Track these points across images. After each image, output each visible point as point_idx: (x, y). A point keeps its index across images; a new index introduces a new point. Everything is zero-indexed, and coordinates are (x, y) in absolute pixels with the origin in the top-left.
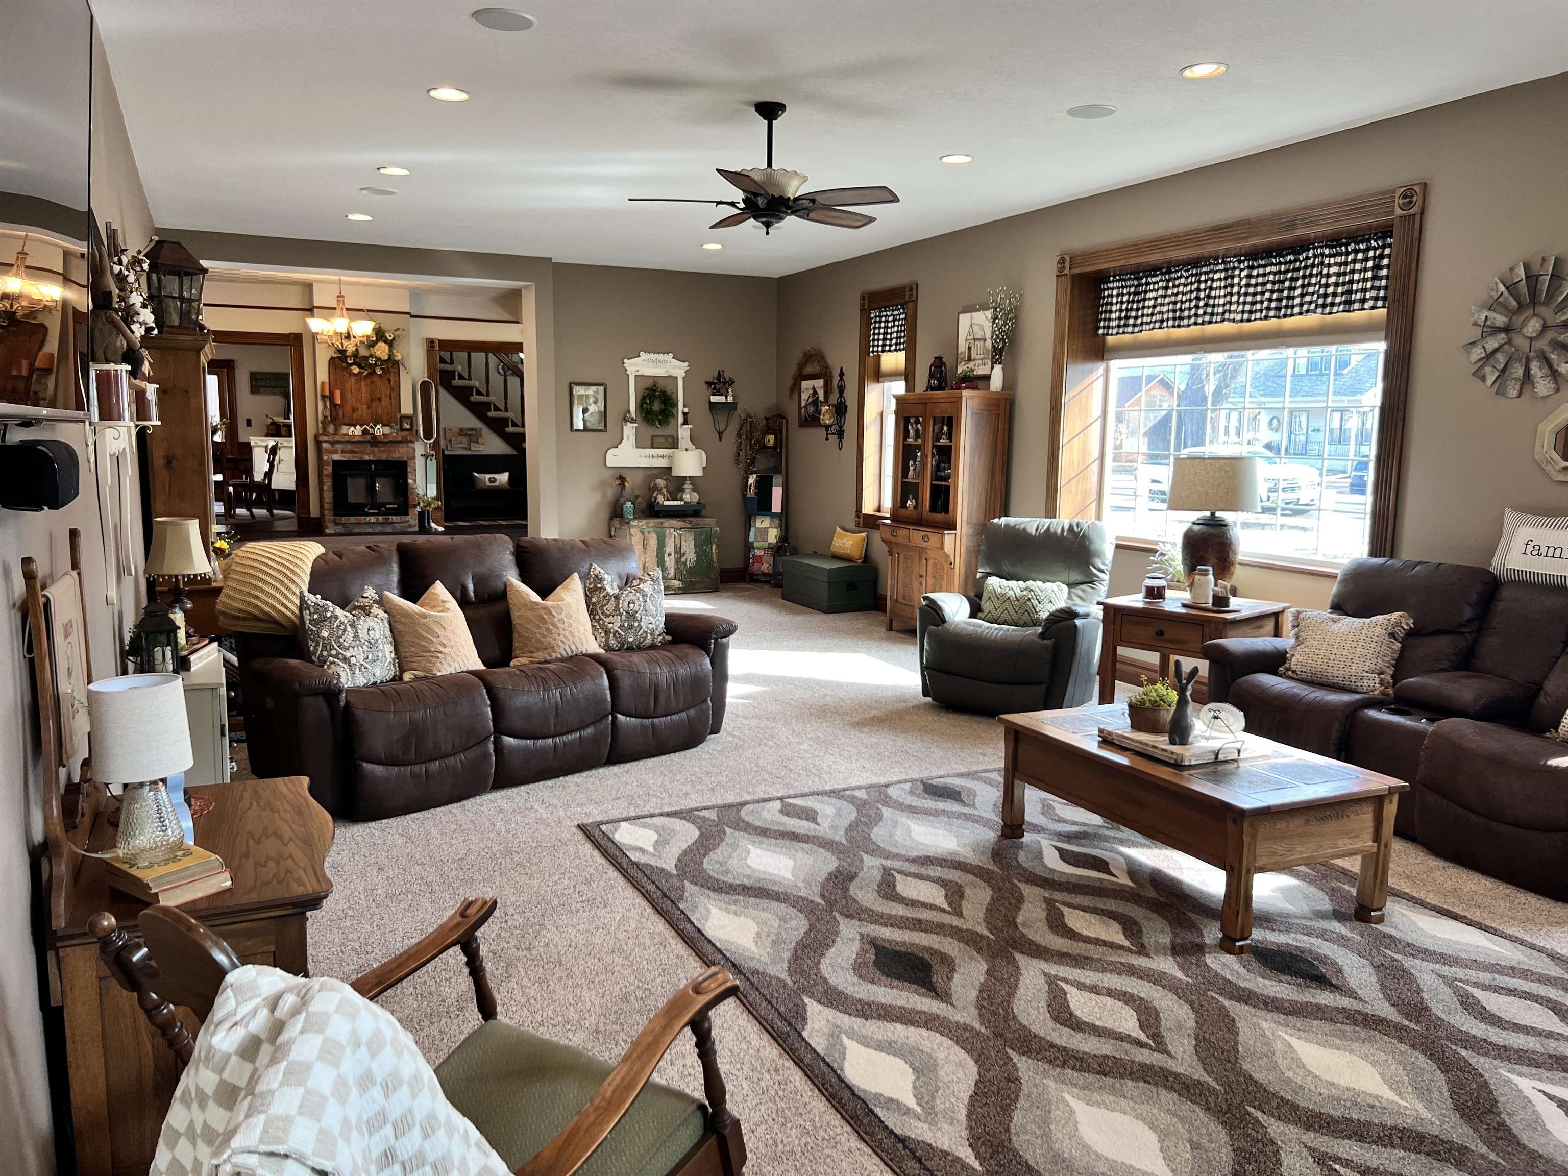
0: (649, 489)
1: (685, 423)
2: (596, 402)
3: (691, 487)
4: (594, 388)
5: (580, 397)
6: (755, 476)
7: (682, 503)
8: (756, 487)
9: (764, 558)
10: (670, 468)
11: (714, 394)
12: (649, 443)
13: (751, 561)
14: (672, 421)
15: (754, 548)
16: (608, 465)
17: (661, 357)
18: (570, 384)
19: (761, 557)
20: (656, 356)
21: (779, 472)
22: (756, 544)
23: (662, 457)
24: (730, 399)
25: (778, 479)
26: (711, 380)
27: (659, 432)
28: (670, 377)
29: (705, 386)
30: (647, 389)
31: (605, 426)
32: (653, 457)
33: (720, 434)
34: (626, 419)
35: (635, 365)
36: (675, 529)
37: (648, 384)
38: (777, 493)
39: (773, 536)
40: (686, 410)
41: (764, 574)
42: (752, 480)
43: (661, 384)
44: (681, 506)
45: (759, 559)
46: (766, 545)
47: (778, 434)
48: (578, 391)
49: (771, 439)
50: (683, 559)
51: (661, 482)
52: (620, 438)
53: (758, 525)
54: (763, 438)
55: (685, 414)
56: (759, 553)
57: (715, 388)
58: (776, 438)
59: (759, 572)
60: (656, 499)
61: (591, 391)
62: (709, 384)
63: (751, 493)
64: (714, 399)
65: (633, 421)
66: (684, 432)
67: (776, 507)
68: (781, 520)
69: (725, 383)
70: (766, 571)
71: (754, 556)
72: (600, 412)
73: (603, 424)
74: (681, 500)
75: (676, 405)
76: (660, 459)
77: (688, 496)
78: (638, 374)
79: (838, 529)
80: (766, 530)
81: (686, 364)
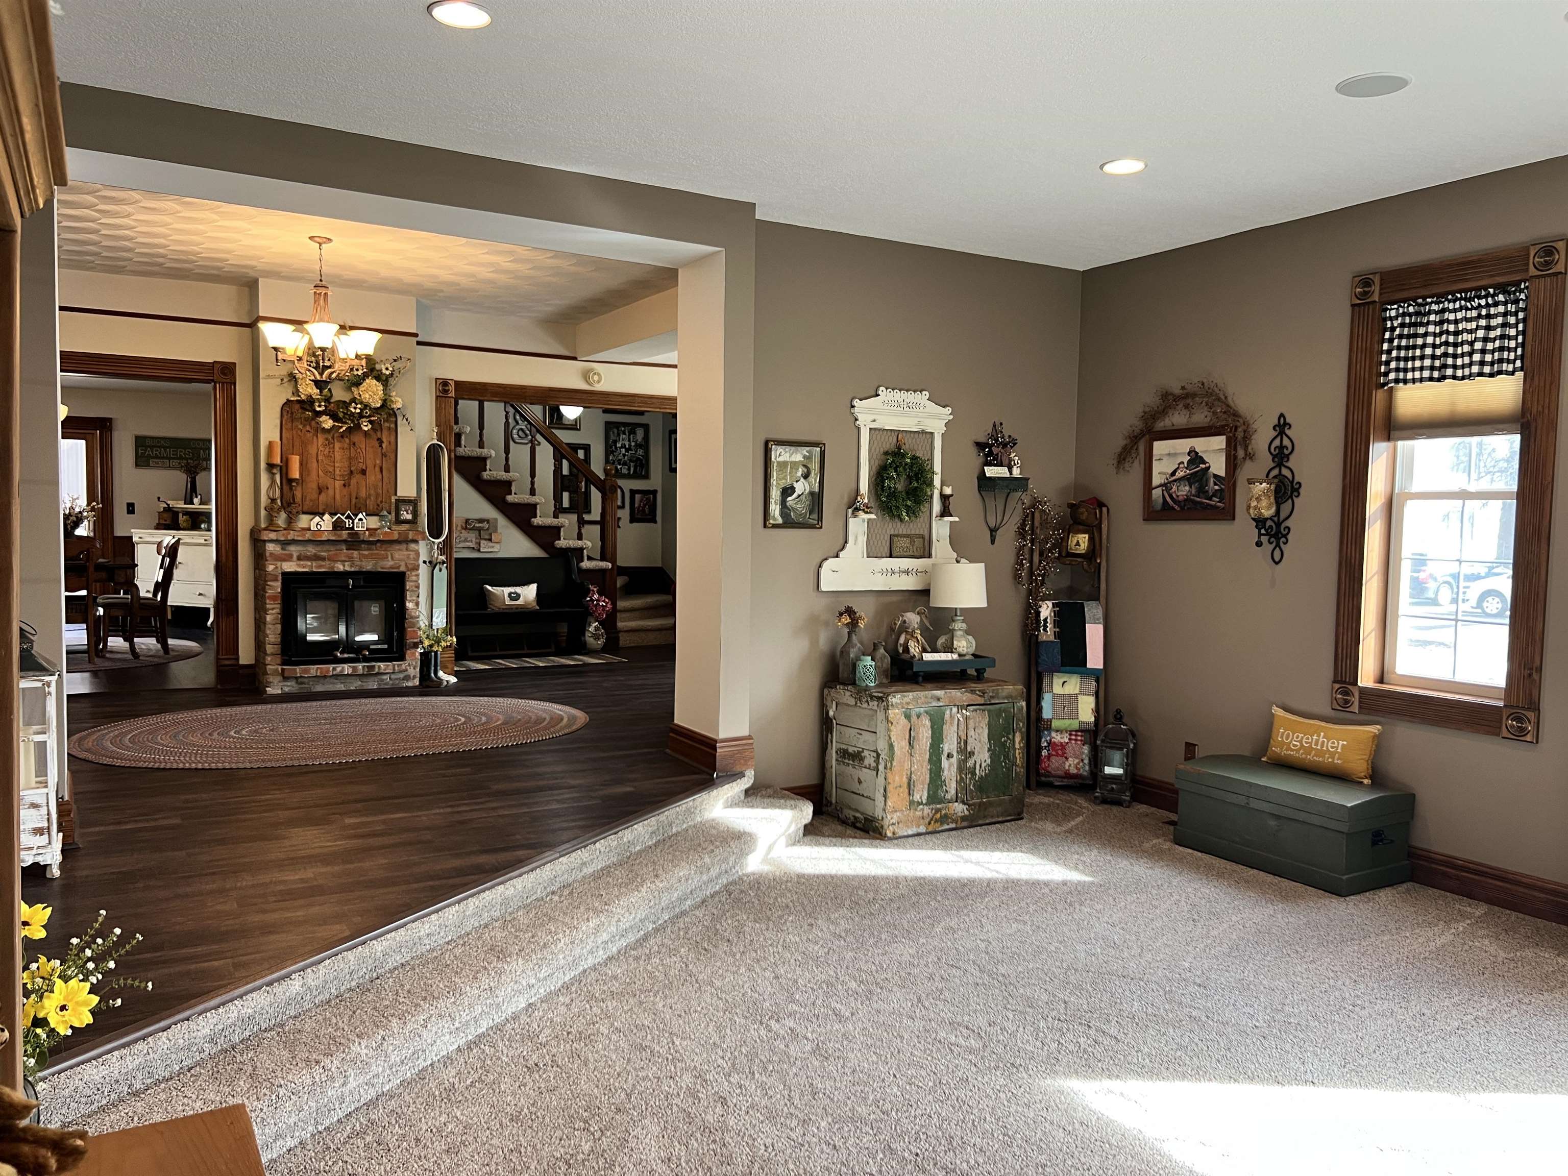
0: (892, 629)
1: (945, 513)
2: (806, 476)
3: (964, 626)
4: (805, 451)
5: (782, 465)
6: (1050, 604)
7: (955, 656)
8: (1056, 624)
9: (1069, 749)
10: (925, 593)
11: (989, 464)
12: (886, 550)
13: (1044, 753)
14: (925, 508)
15: (1049, 728)
16: (823, 589)
17: (911, 397)
18: (767, 443)
19: (1063, 746)
20: (904, 395)
21: (1094, 597)
22: (1055, 724)
23: (907, 572)
24: (1016, 472)
25: (1093, 610)
26: (982, 439)
27: (901, 529)
28: (923, 432)
29: (973, 450)
30: (886, 453)
31: (820, 519)
32: (893, 572)
33: (993, 531)
34: (854, 506)
35: (870, 410)
36: (961, 707)
37: (889, 444)
38: (1094, 634)
39: (1086, 710)
40: (948, 491)
41: (1068, 775)
42: (1046, 610)
43: (909, 446)
44: (952, 662)
45: (1060, 750)
46: (1075, 725)
47: (1093, 530)
48: (780, 455)
49: (1081, 542)
50: (970, 763)
51: (913, 619)
52: (842, 542)
53: (1057, 689)
54: (1065, 539)
55: (944, 498)
56: (1057, 738)
57: (990, 453)
58: (1091, 540)
59: (1060, 773)
60: (906, 650)
61: (798, 456)
62: (980, 446)
63: (1048, 634)
64: (991, 471)
65: (867, 509)
66: (941, 529)
67: (1095, 658)
68: (1097, 681)
69: (1005, 445)
70: (1073, 771)
71: (1050, 743)
72: (812, 493)
73: (815, 516)
74: (949, 649)
75: (931, 484)
76: (904, 576)
77: (964, 643)
78: (874, 426)
79: (1277, 711)
80: (1072, 699)
81: (948, 410)
